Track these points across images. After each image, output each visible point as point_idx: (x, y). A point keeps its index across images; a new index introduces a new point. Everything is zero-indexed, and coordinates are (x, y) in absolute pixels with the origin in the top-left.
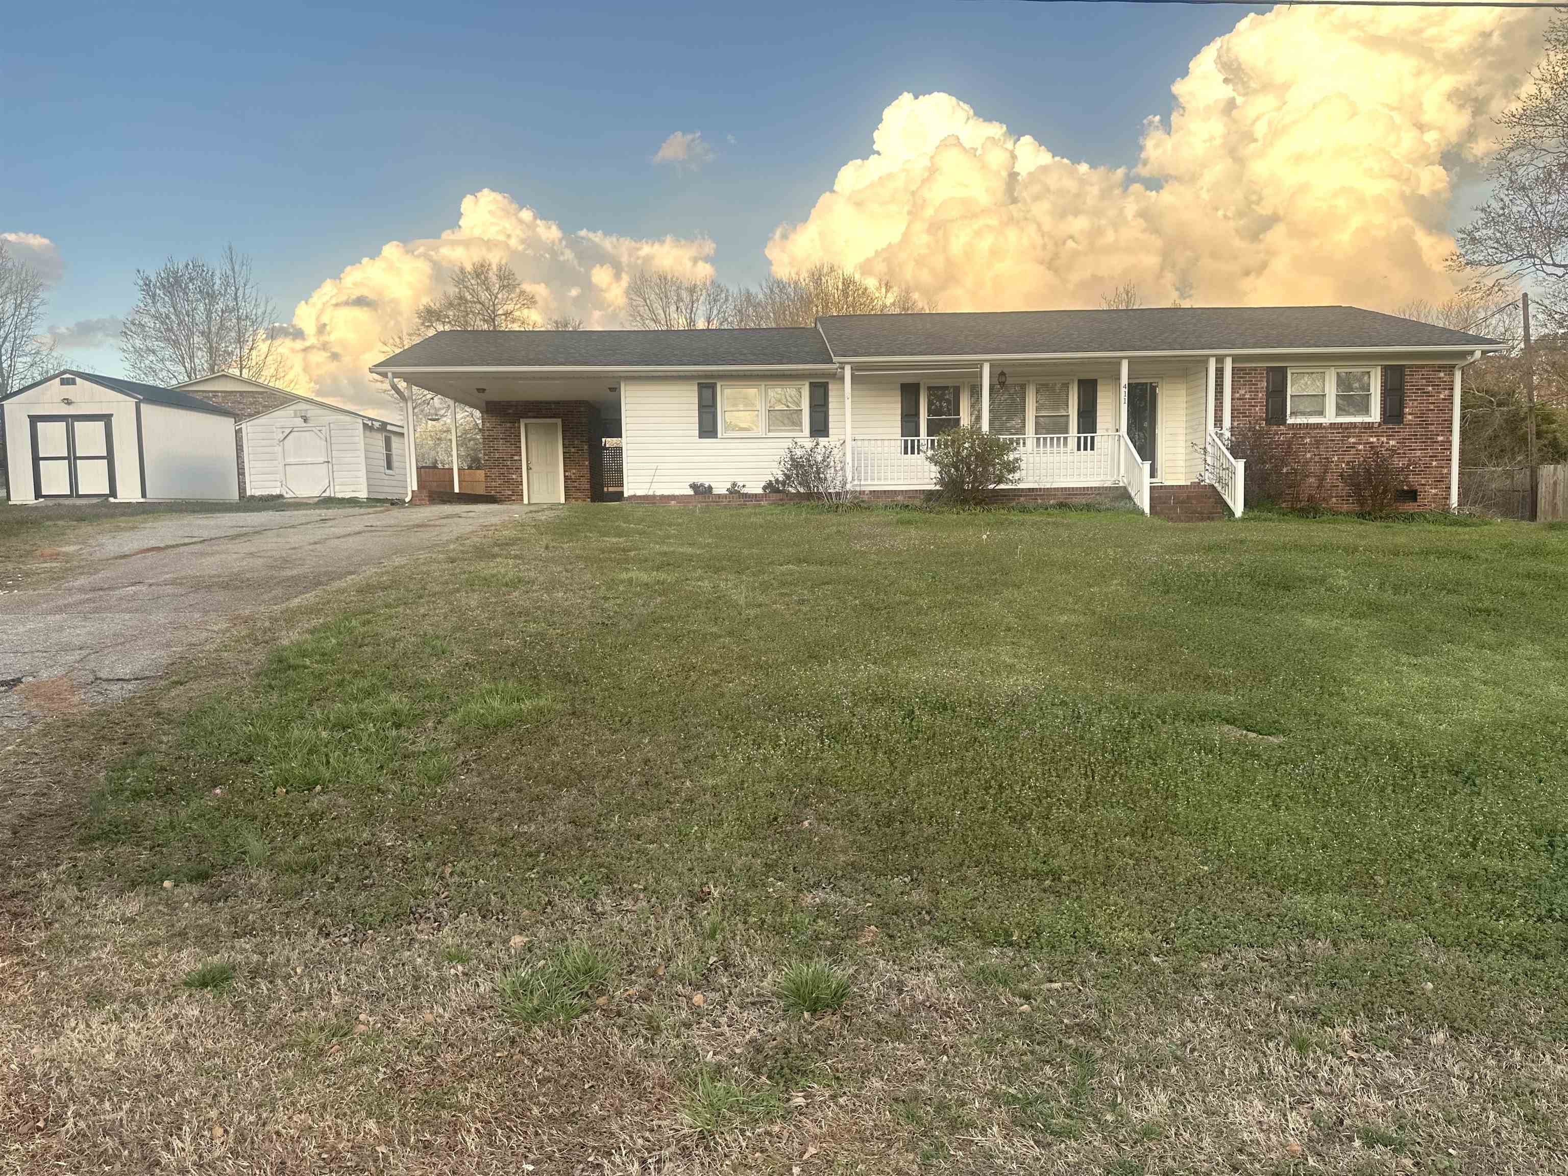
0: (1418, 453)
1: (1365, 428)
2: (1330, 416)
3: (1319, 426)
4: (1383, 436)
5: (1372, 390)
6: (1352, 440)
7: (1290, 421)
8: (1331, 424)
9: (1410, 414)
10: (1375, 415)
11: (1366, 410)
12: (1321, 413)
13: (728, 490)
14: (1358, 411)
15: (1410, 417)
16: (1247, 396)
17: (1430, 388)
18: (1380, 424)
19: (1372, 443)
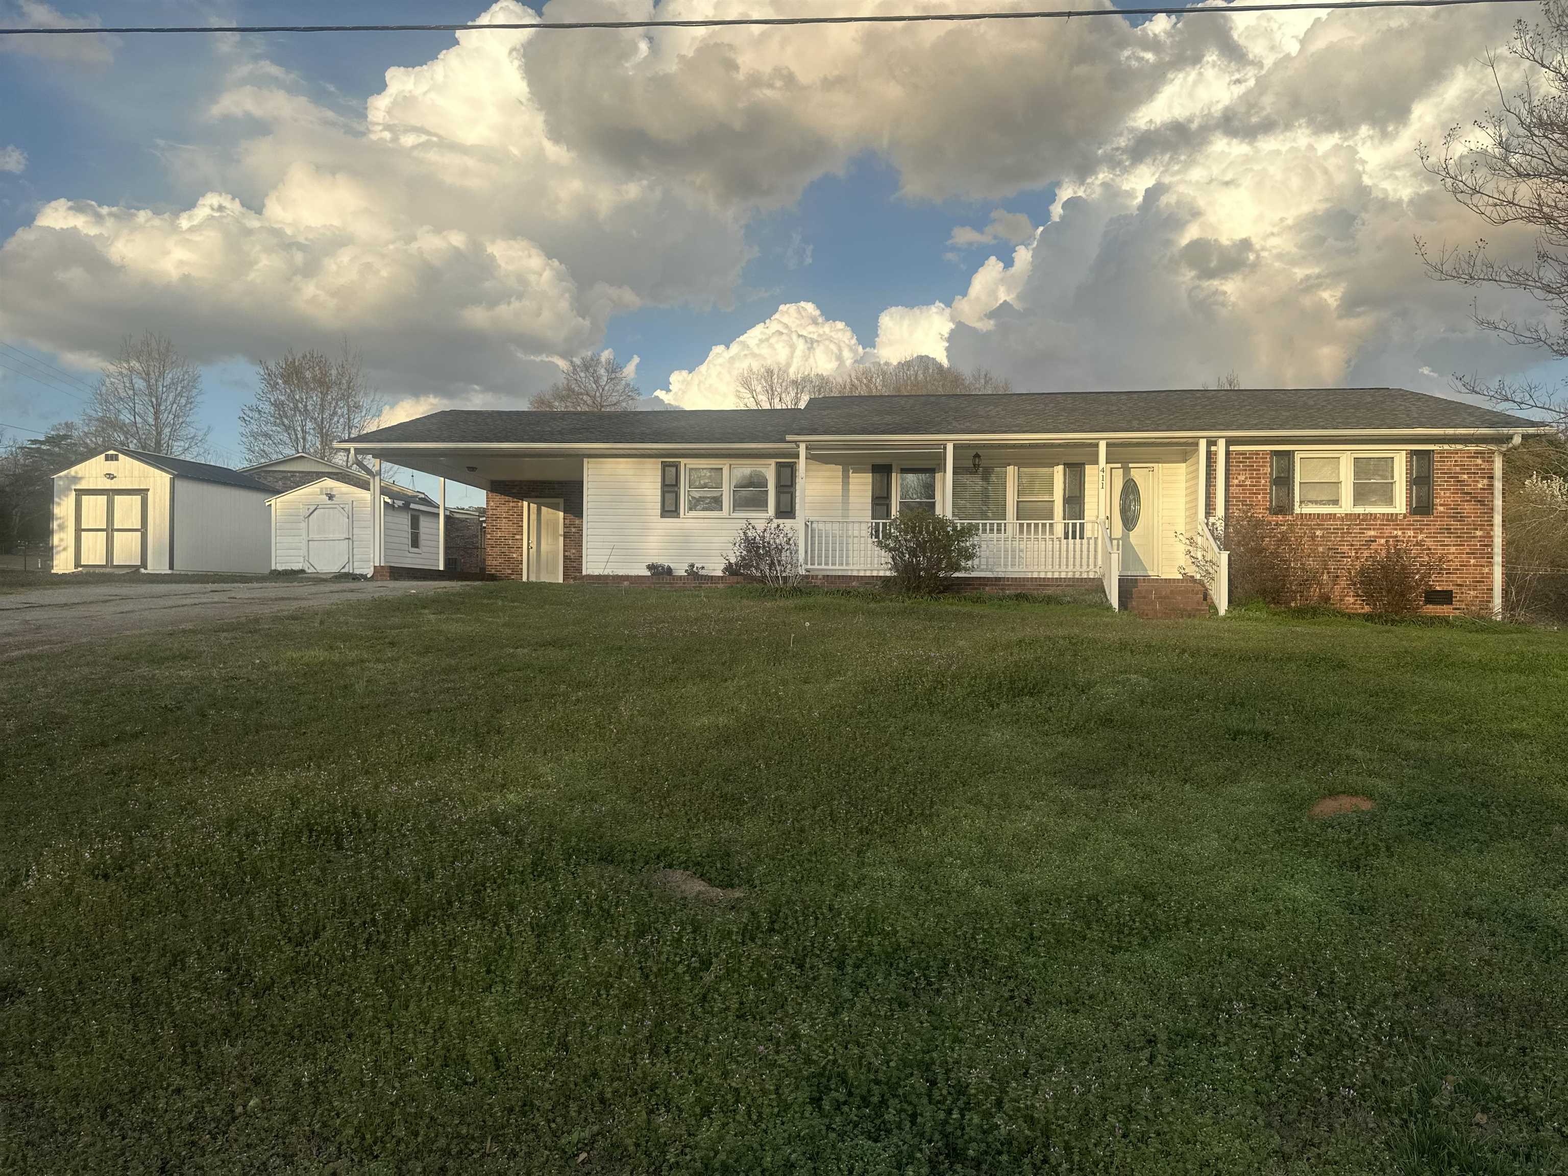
0: (1453, 550)
1: (1388, 520)
2: (1347, 505)
3: (1332, 516)
4: (1409, 529)
5: (1396, 477)
6: (1372, 533)
7: (1297, 510)
8: (1346, 514)
9: (1441, 505)
10: (1400, 506)
11: (1390, 501)
12: (1336, 502)
13: (686, 571)
14: (1382, 501)
15: (1441, 509)
16: (1248, 483)
17: (1466, 476)
18: (1405, 516)
19: (1396, 537)
